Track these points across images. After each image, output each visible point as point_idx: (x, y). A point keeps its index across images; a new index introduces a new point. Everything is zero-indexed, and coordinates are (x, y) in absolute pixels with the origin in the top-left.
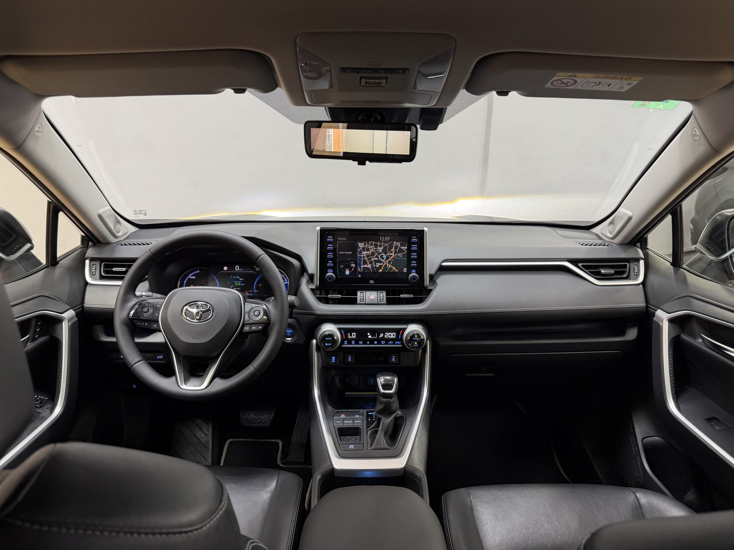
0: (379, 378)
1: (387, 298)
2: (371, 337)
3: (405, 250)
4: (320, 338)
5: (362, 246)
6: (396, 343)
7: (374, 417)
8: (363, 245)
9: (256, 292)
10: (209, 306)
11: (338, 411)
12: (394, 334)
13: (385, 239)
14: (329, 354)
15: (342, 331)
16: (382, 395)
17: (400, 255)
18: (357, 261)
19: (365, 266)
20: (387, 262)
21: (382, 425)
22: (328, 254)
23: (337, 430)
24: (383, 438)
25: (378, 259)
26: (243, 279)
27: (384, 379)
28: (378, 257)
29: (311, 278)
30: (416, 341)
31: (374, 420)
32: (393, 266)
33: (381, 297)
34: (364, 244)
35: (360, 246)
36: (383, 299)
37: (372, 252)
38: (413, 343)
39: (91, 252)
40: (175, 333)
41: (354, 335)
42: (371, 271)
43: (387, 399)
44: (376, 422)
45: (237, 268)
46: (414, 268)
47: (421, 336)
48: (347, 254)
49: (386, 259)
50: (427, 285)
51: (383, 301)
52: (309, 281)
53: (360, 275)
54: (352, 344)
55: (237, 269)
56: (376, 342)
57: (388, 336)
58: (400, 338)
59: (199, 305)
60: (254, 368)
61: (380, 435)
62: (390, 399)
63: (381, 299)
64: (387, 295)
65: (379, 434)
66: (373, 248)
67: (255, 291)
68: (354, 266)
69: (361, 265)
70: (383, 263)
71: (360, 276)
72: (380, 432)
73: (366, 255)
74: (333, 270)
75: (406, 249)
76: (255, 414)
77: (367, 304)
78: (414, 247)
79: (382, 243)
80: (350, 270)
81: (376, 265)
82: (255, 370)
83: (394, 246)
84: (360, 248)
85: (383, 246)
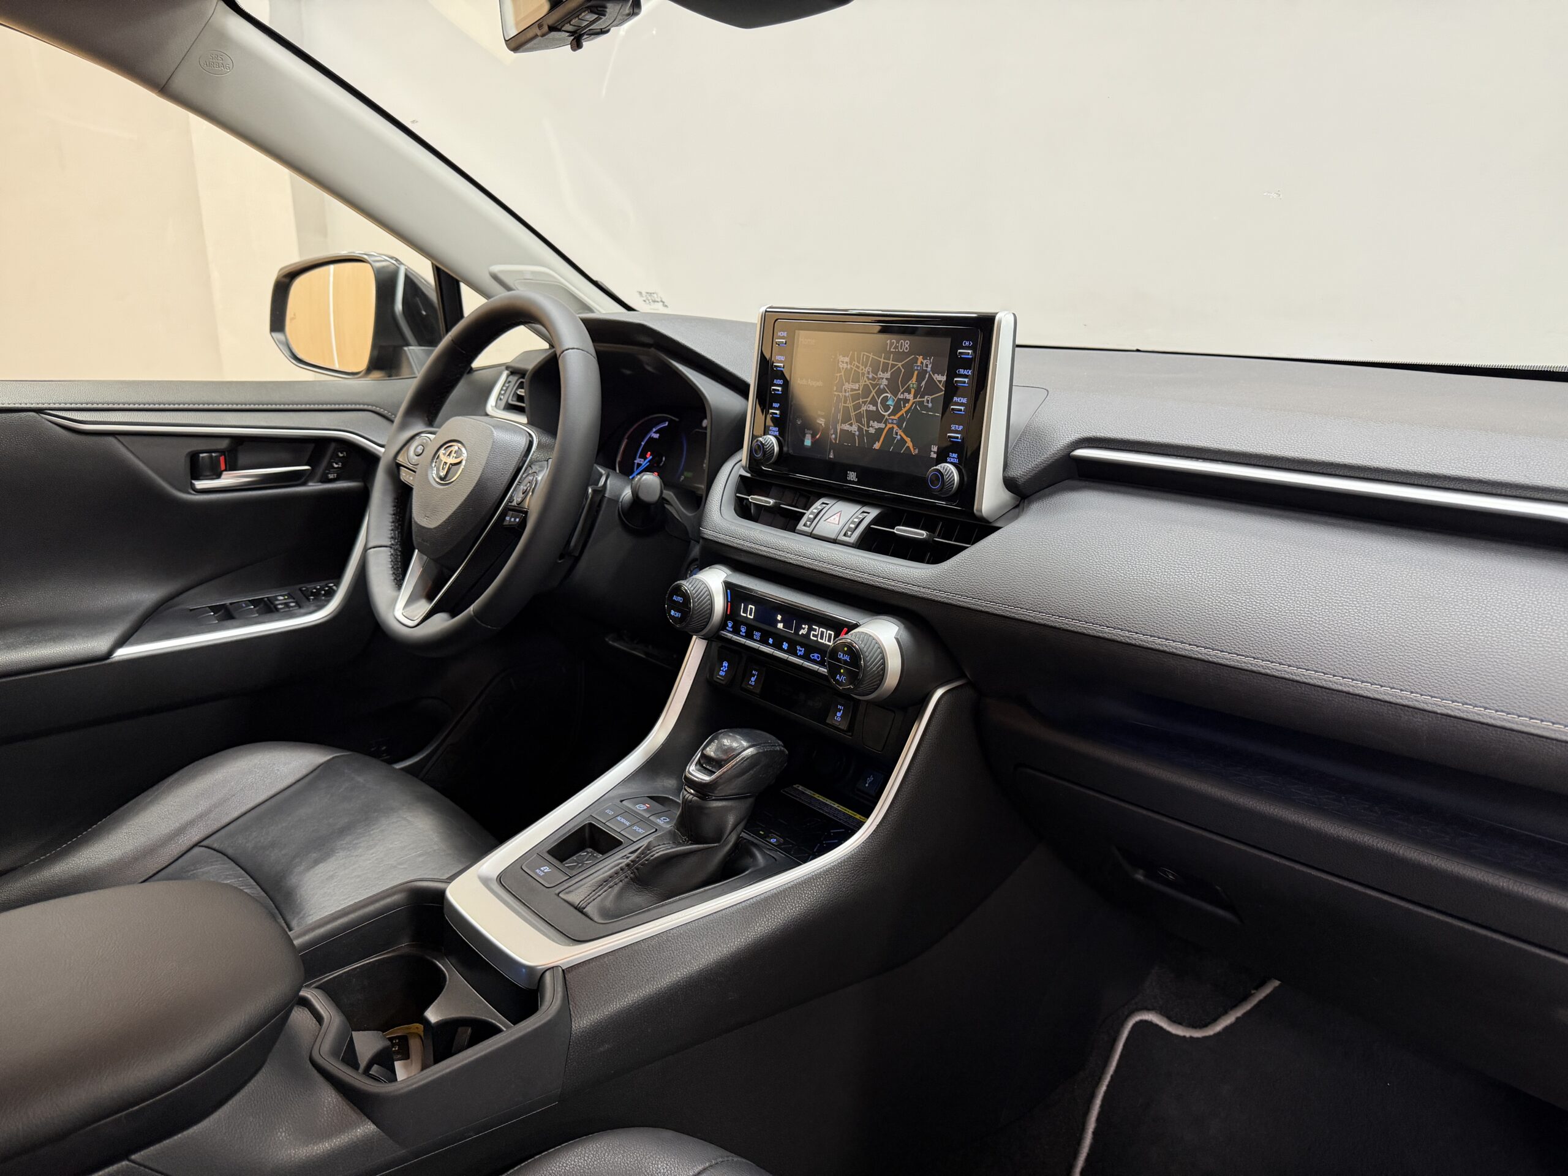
1: (868, 529)
2: (783, 627)
3: (942, 385)
12: (830, 637)
13: (898, 347)
15: (731, 591)
17: (928, 401)
19: (846, 427)
20: (895, 422)
22: (775, 381)
25: (874, 408)
28: (875, 404)
32: (907, 436)
33: (854, 523)
34: (850, 359)
35: (841, 365)
36: (855, 531)
37: (866, 386)
41: (751, 611)
42: (856, 445)
46: (954, 447)
49: (893, 413)
51: (852, 536)
53: (831, 450)
54: (741, 633)
56: (785, 646)
57: (817, 636)
59: (454, 450)
63: (852, 530)
64: (875, 522)
69: (837, 422)
70: (886, 422)
71: (832, 456)
73: (851, 393)
74: (779, 431)
75: (943, 382)
77: (815, 535)
80: (813, 436)
83: (917, 370)
84: (841, 372)
85: (890, 371)
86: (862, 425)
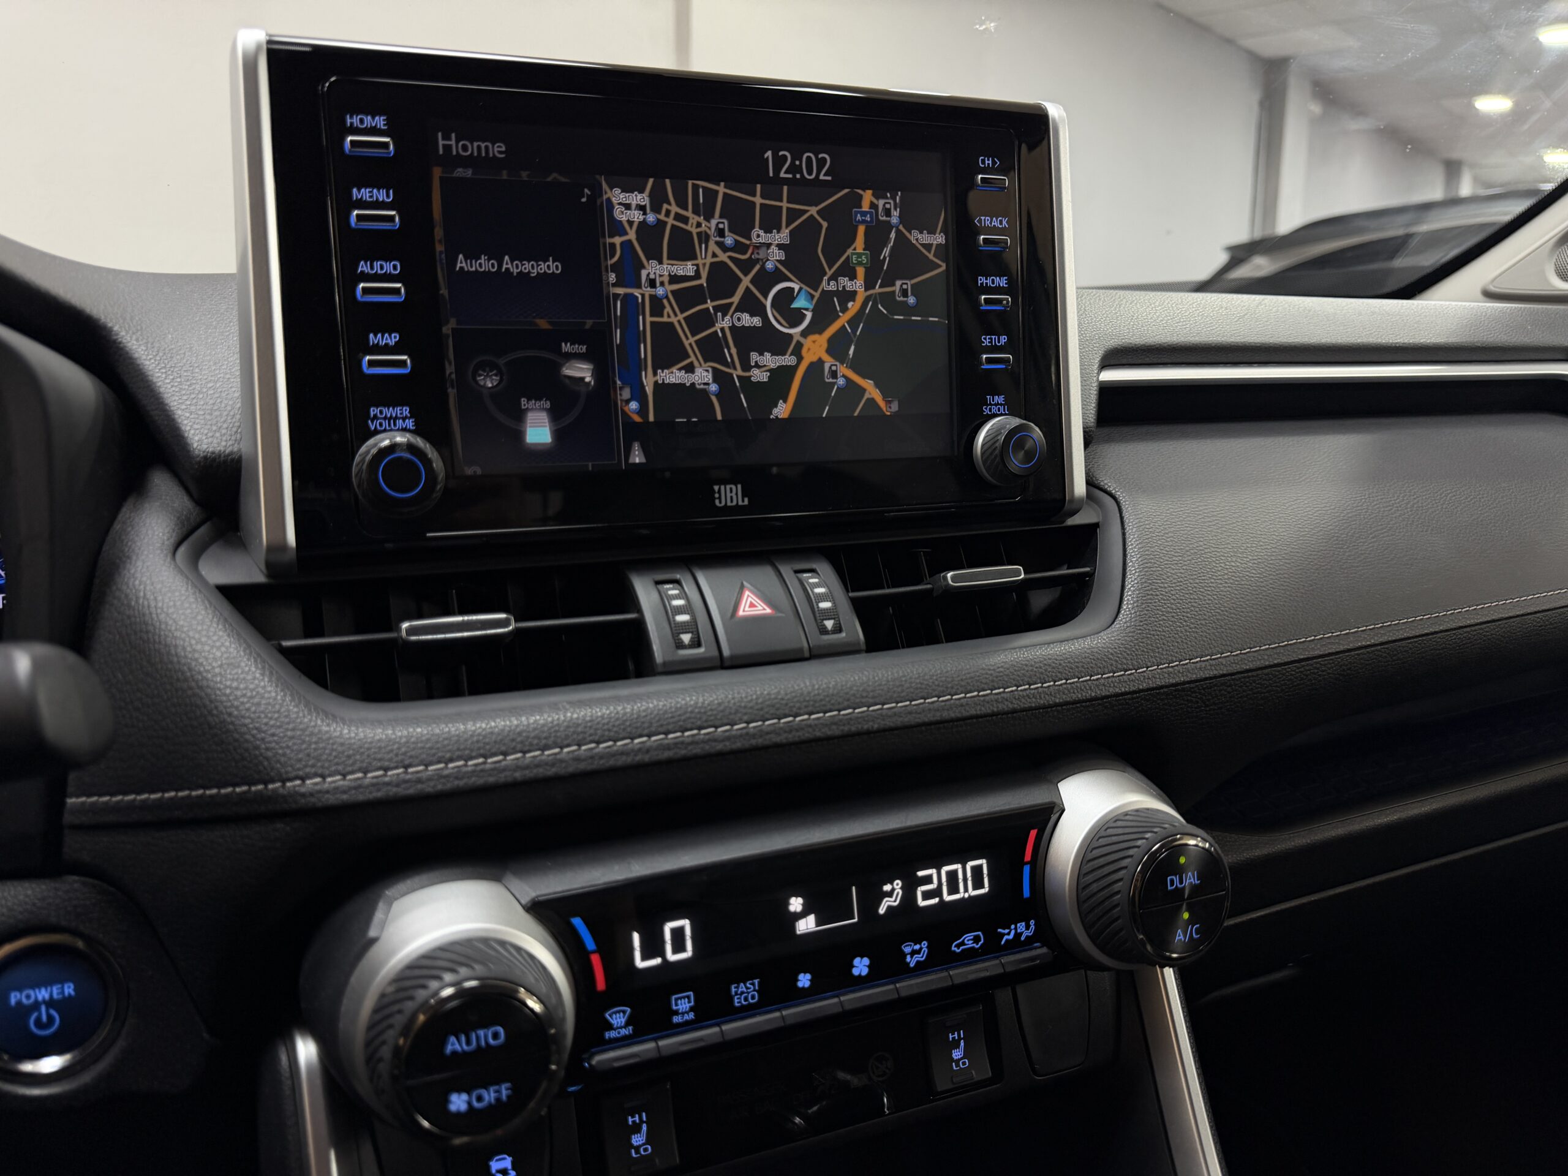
1: (851, 602)
2: (818, 925)
3: (936, 255)
5: (637, 216)
6: (1008, 934)
8: (642, 208)
12: (977, 872)
13: (799, 169)
15: (577, 922)
17: (904, 293)
18: (604, 334)
19: (674, 376)
20: (821, 346)
22: (363, 266)
25: (756, 321)
28: (756, 309)
30: (1179, 896)
32: (864, 375)
33: (817, 599)
34: (650, 196)
35: (621, 216)
36: (834, 616)
37: (717, 268)
41: (677, 936)
42: (719, 417)
46: (997, 380)
48: (521, 274)
51: (837, 630)
53: (636, 446)
54: (676, 1019)
56: (861, 966)
57: (938, 892)
58: (1026, 893)
63: (824, 617)
64: (845, 586)
66: (721, 233)
68: (588, 378)
69: (640, 366)
70: (798, 350)
71: (637, 457)
73: (670, 288)
74: (413, 412)
77: (732, 657)
79: (781, 199)
80: (555, 414)
81: (746, 367)
83: (864, 222)
84: (626, 233)
85: (787, 226)
86: (726, 364)
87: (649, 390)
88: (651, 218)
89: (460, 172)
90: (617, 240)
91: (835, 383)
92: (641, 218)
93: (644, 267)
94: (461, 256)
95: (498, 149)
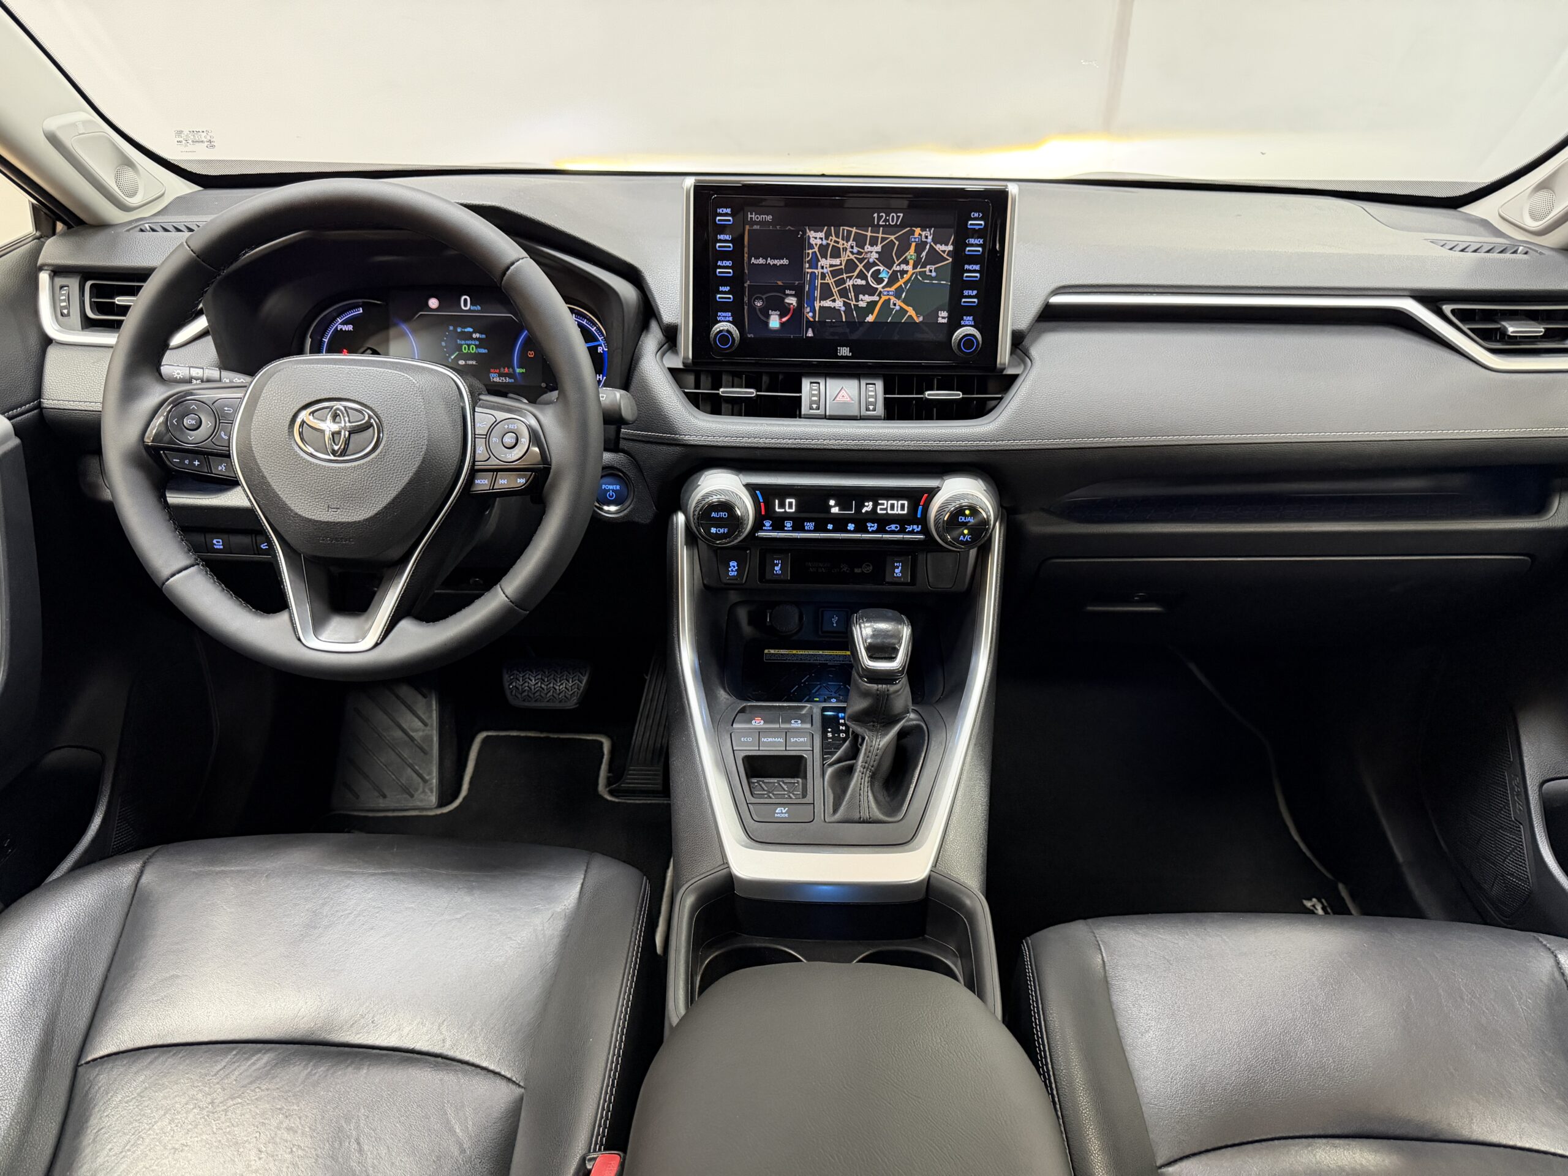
0: (860, 628)
1: (885, 399)
2: (839, 511)
3: (947, 255)
4: (696, 513)
5: (819, 242)
6: (909, 528)
7: (841, 727)
8: (821, 239)
9: (519, 373)
10: (368, 414)
11: (745, 707)
12: (903, 506)
13: (888, 220)
14: (722, 555)
15: (758, 492)
16: (865, 673)
17: (931, 271)
18: (802, 287)
19: (827, 303)
20: (890, 293)
21: (865, 754)
22: (719, 263)
23: (741, 761)
24: (866, 789)
25: (864, 282)
26: (484, 336)
27: (873, 631)
28: (865, 278)
29: (670, 335)
30: (965, 525)
31: (841, 734)
32: (908, 305)
33: (871, 396)
34: (825, 234)
35: (813, 241)
36: (875, 404)
37: (849, 261)
38: (956, 533)
39: (55, 251)
40: (277, 490)
41: (790, 504)
42: (844, 320)
43: (880, 686)
44: (847, 743)
45: (466, 303)
46: (969, 310)
47: (980, 510)
48: (774, 264)
49: (889, 285)
50: (1005, 364)
51: (874, 410)
52: (665, 346)
53: (810, 330)
54: (786, 528)
55: (465, 305)
56: (851, 527)
57: (886, 509)
58: (919, 516)
59: (338, 412)
60: (506, 596)
61: (859, 781)
62: (889, 686)
63: (871, 403)
64: (886, 392)
65: (858, 779)
66: (852, 247)
67: (518, 371)
68: (795, 304)
69: (814, 299)
70: (879, 295)
71: (810, 334)
72: (860, 774)
73: (829, 269)
74: (732, 316)
75: (949, 251)
76: (542, 679)
77: (829, 416)
78: (975, 246)
79: (879, 233)
80: (781, 316)
81: (857, 300)
82: (511, 601)
83: (915, 241)
84: (814, 248)
85: (881, 243)
86: (849, 299)
87: (817, 309)
88: (824, 242)
89: (755, 227)
90: (810, 251)
91: (894, 309)
92: (821, 242)
93: (819, 261)
94: (753, 258)
95: (769, 218)
